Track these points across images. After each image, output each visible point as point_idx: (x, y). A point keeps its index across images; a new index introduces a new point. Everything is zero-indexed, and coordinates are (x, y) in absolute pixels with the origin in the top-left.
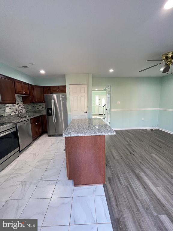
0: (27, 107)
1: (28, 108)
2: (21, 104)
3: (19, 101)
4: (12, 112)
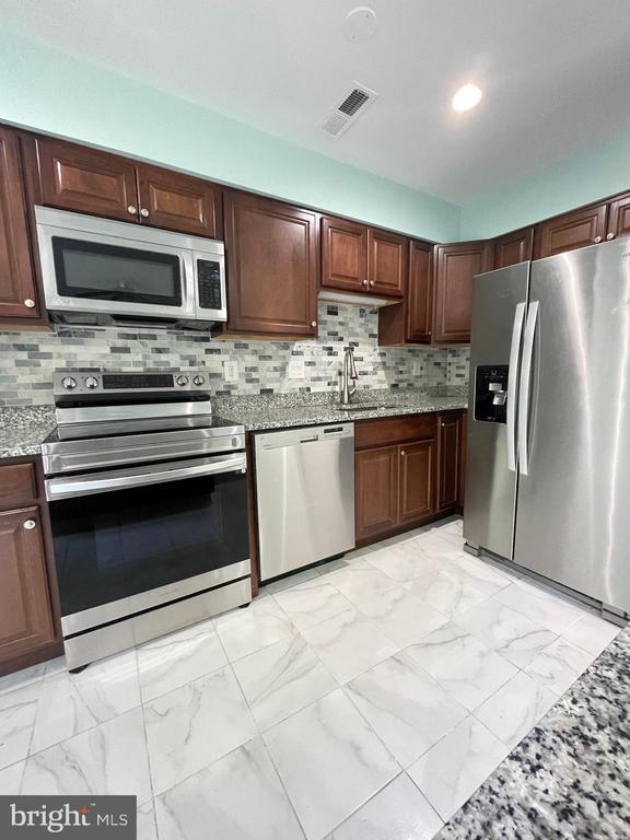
0: (402, 362)
1: (402, 368)
3: (359, 330)
4: (319, 379)
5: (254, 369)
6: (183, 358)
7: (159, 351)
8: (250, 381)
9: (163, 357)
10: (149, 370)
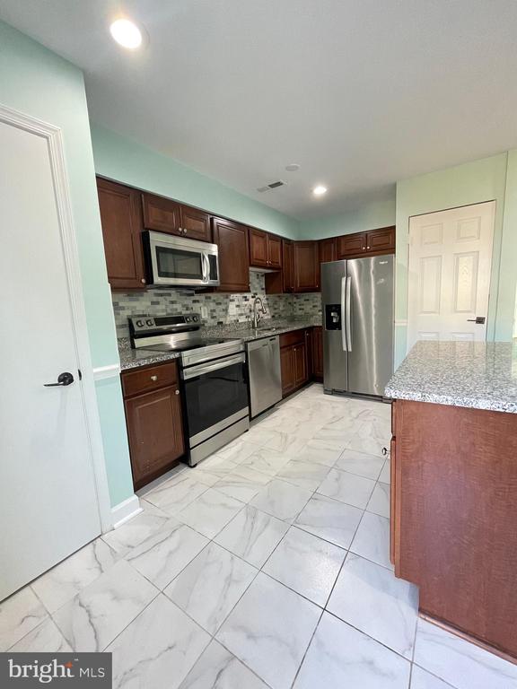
0: (275, 303)
1: (276, 306)
2: (262, 296)
3: (257, 286)
4: (242, 315)
5: (214, 311)
6: (183, 306)
7: (172, 302)
8: (213, 317)
9: (175, 306)
10: (169, 314)
